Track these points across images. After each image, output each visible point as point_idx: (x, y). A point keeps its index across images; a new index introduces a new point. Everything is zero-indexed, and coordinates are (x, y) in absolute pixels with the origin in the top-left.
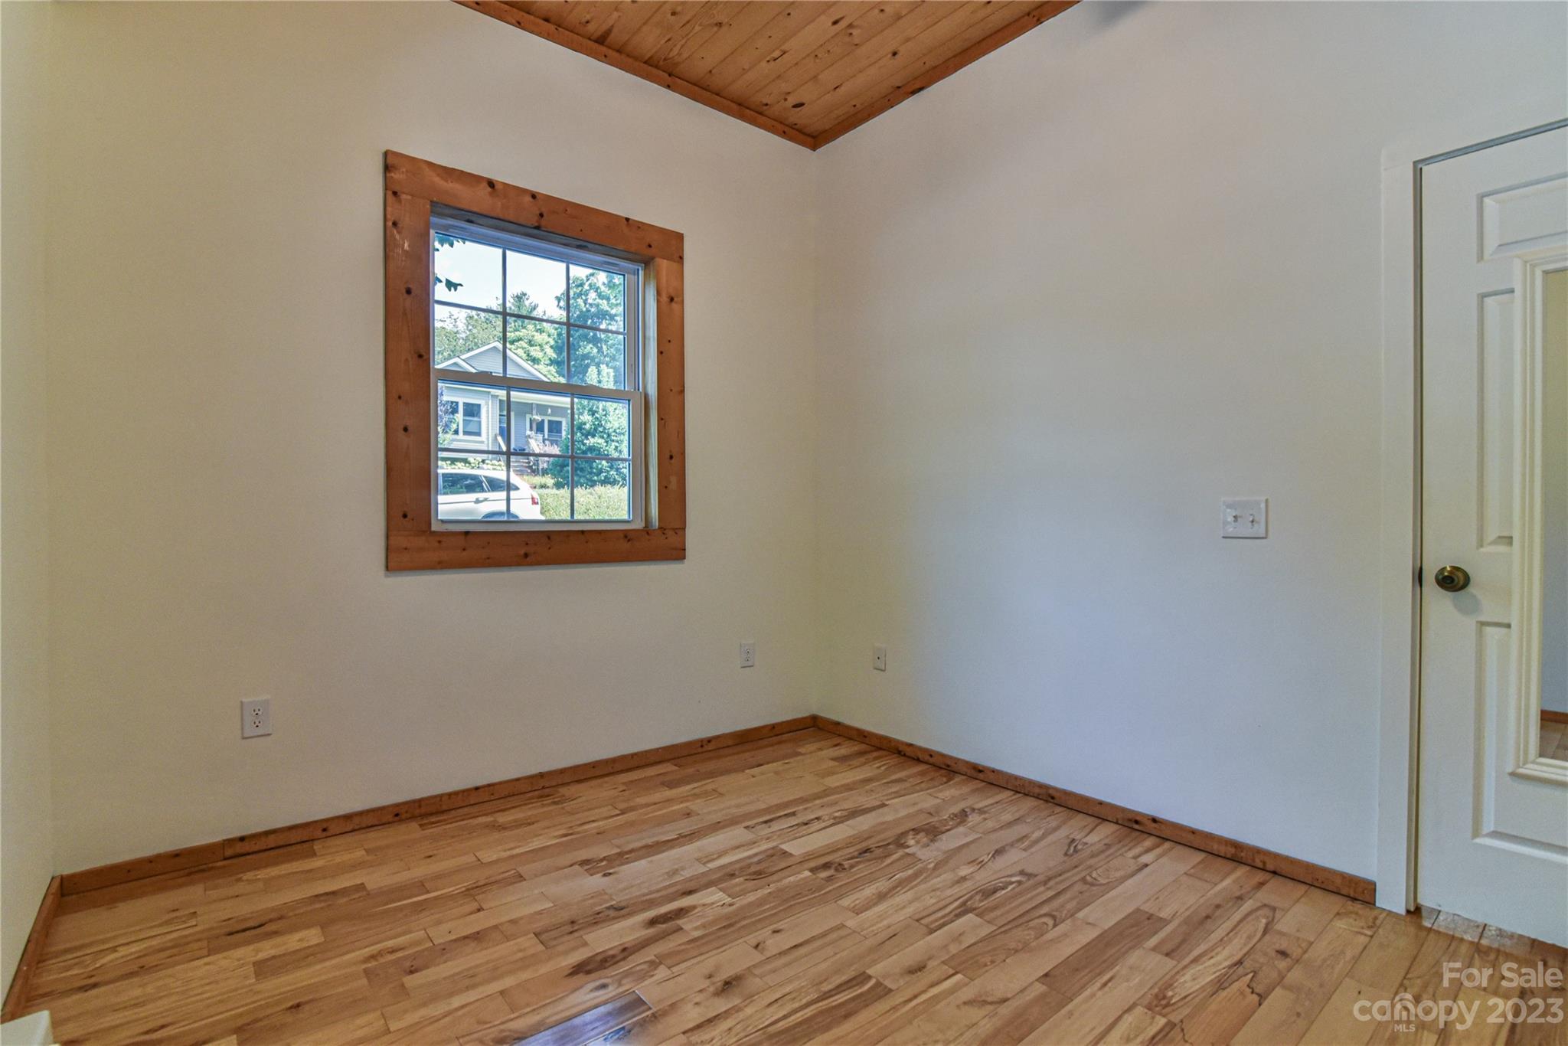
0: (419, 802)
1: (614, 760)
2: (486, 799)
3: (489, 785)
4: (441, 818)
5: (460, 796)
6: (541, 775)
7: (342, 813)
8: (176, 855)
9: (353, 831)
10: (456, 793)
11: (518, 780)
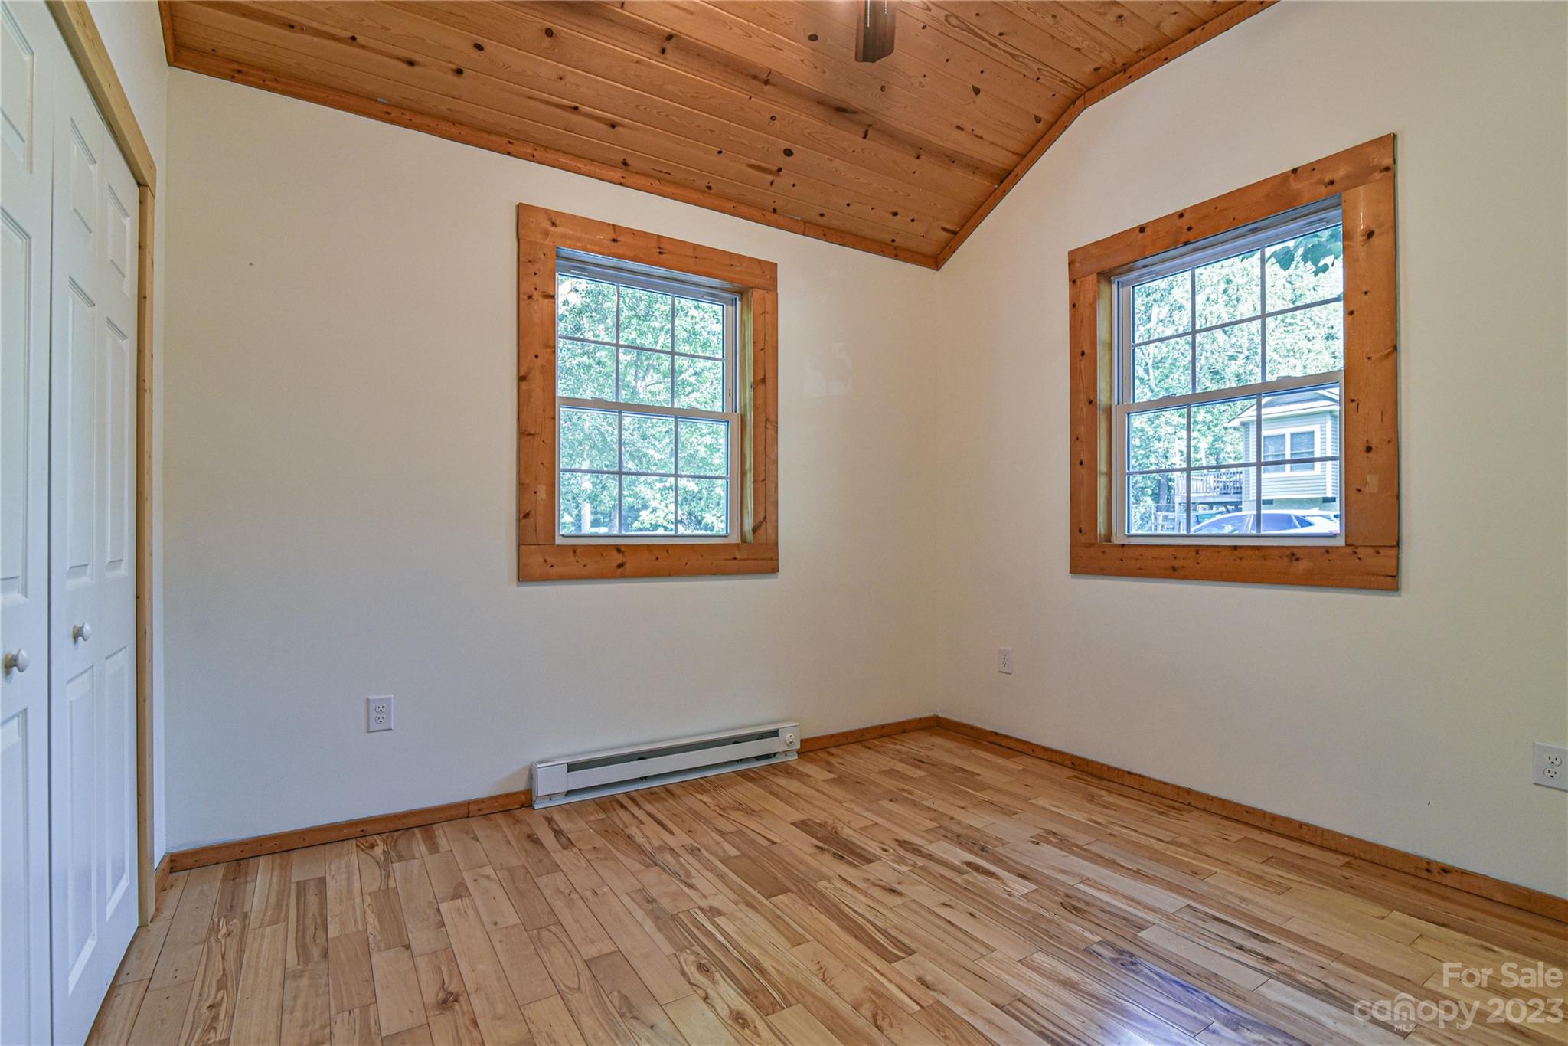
0: (1088, 762)
1: (1274, 818)
2: (1137, 787)
3: (1140, 776)
4: (1086, 778)
5: (1116, 772)
6: (1189, 791)
7: (1043, 744)
8: (972, 728)
9: (1047, 760)
10: (1115, 769)
11: (1165, 783)
